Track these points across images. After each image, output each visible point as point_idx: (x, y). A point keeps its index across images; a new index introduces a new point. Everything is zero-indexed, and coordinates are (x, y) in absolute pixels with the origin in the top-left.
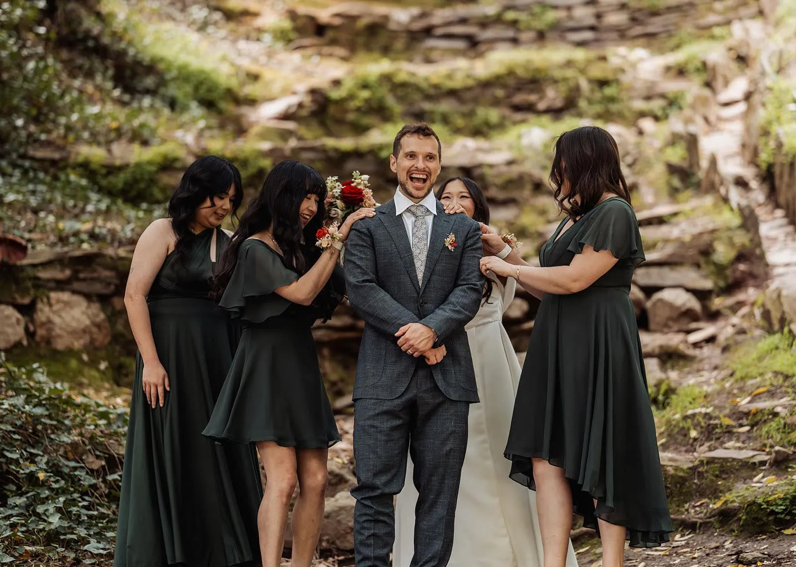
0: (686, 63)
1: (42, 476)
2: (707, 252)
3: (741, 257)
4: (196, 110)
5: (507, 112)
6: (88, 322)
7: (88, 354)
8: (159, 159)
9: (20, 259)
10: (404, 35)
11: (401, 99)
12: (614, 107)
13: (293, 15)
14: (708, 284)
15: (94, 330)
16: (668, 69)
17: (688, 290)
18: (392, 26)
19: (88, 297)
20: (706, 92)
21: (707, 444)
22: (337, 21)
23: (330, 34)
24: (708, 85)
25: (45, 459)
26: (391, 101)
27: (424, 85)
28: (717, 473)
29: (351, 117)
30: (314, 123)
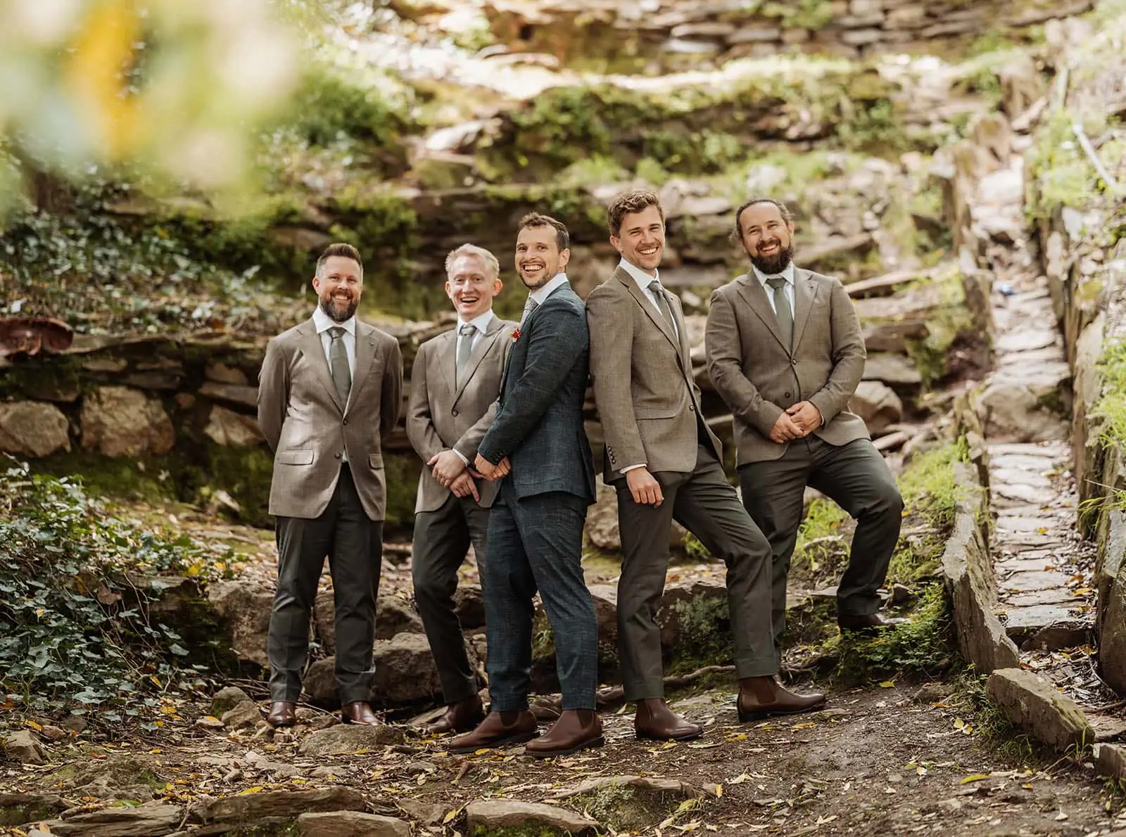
0: (979, 76)
1: (40, 612)
2: (917, 335)
3: (959, 342)
4: (344, 142)
5: (749, 140)
6: (146, 423)
7: (145, 462)
8: (274, 212)
9: (64, 348)
10: (635, 34)
11: (612, 125)
12: (883, 135)
13: (490, 12)
14: (914, 376)
15: (153, 432)
16: (956, 84)
17: (886, 384)
18: (620, 24)
19: (148, 393)
20: (998, 116)
21: (828, 579)
22: (547, 19)
23: (538, 36)
24: (1002, 108)
25: (46, 594)
26: (598, 127)
27: (642, 105)
28: (825, 614)
29: (546, 147)
30: (498, 156)
